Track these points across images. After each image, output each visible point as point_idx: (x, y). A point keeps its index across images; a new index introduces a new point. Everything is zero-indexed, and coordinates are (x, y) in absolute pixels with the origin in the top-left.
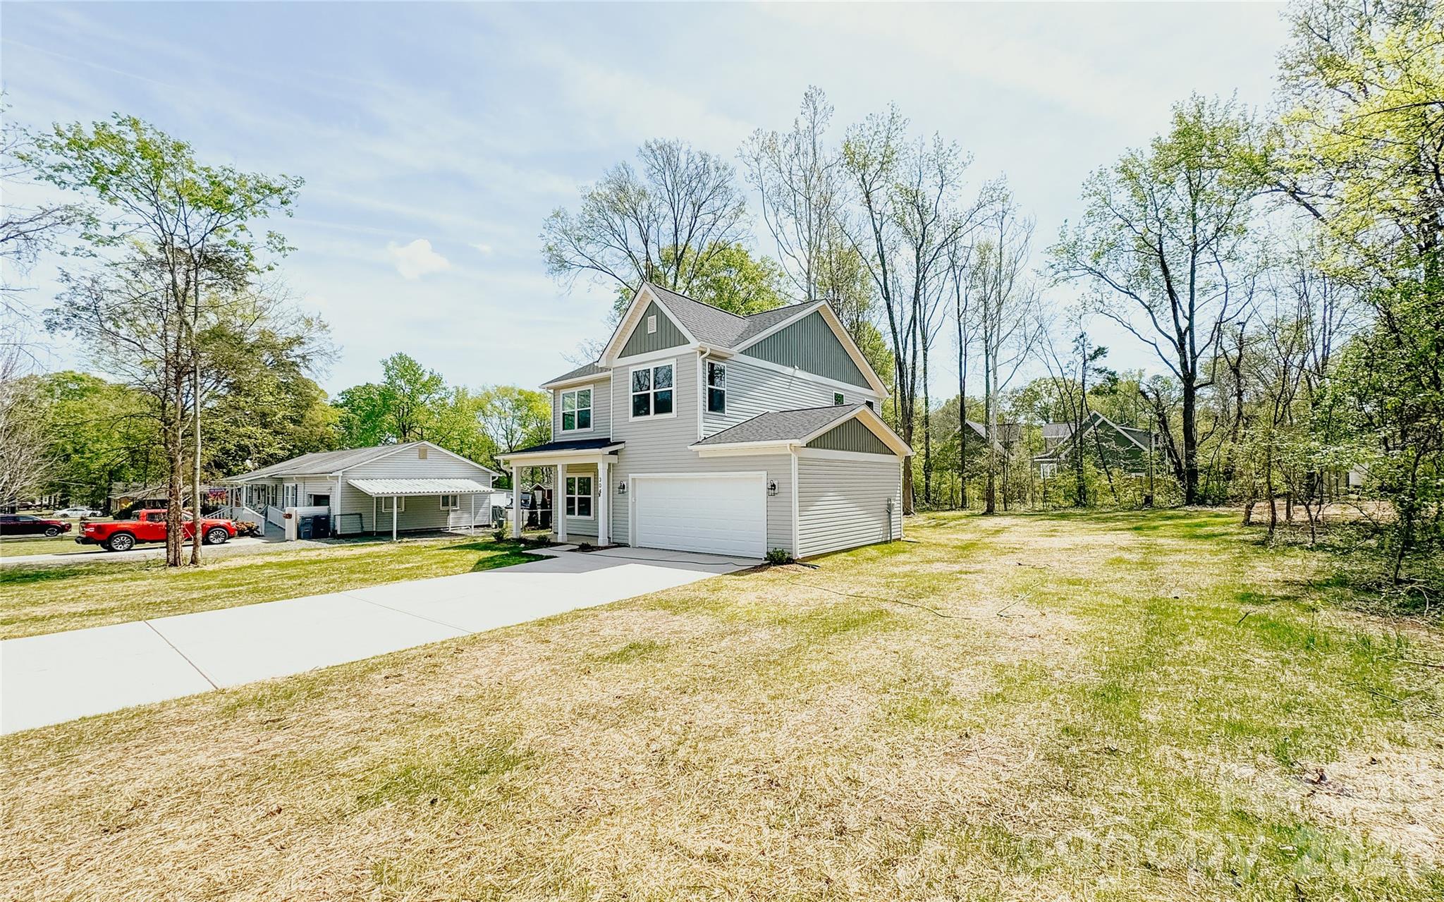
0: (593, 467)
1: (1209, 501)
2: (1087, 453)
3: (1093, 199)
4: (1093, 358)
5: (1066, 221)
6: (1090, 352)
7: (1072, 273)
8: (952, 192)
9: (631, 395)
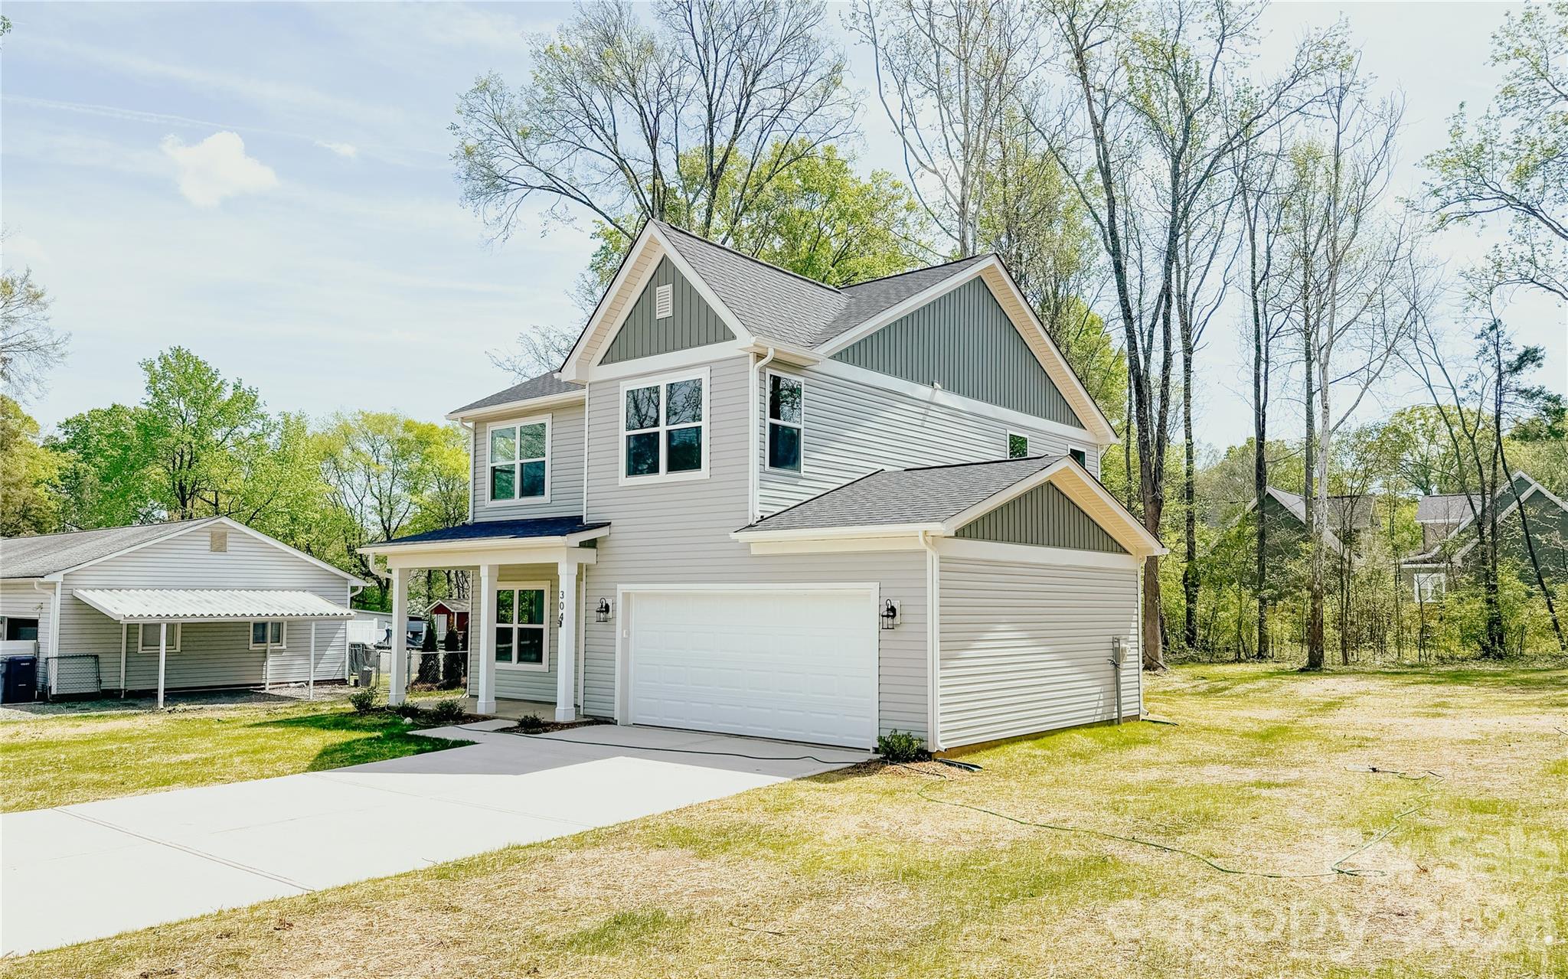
0: (549, 572)
2: (1506, 554)
4: (1516, 369)
5: (1462, 105)
6: (1509, 357)
7: (1475, 205)
8: (1242, 49)
9: (624, 433)
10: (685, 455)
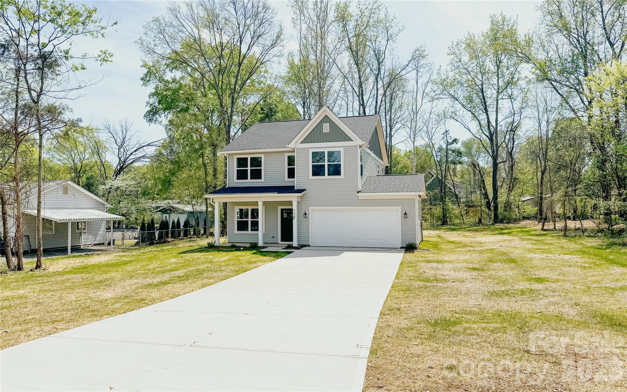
1: (505, 221)
2: (448, 196)
3: (453, 56)
4: (452, 143)
5: (440, 67)
6: (450, 141)
7: (441, 96)
8: (393, 44)
9: (311, 164)
10: (336, 170)
